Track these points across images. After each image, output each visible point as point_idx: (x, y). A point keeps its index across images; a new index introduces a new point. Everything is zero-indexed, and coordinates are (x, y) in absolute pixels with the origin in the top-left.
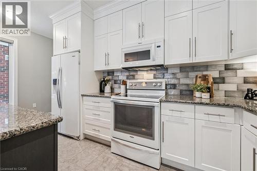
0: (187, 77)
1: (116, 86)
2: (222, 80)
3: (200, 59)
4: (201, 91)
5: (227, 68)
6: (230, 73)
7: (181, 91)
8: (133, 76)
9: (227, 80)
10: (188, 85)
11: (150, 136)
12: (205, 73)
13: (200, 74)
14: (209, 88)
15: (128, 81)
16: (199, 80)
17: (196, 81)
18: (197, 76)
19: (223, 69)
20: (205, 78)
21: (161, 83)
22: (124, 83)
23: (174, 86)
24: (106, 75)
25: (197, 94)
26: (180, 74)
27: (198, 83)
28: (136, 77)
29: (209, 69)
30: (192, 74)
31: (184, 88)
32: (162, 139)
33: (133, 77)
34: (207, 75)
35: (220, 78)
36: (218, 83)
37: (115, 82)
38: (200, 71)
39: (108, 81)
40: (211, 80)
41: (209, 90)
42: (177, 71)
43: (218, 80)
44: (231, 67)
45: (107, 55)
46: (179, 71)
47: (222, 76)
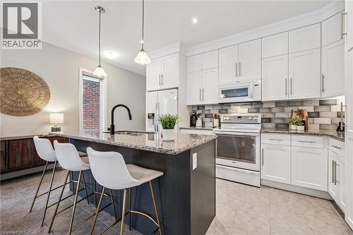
0: (283, 111)
1: (207, 120)
2: (317, 115)
3: (295, 96)
4: (297, 124)
5: (322, 103)
6: (324, 108)
7: (277, 125)
8: (226, 110)
9: (321, 114)
10: (283, 119)
11: (252, 160)
12: (300, 108)
13: (295, 109)
14: (304, 122)
15: (222, 116)
16: (294, 114)
17: (291, 116)
18: (292, 111)
19: (318, 104)
20: (300, 113)
21: (257, 117)
22: (217, 117)
23: (269, 120)
24: (195, 109)
25: (293, 127)
26: (275, 109)
27: (294, 117)
28: (229, 111)
29: (304, 104)
30: (288, 109)
31: (280, 121)
32: (262, 163)
33: (226, 112)
34: (302, 110)
35: (315, 112)
36: (313, 117)
37: (206, 116)
38: (295, 106)
39: (199, 115)
40: (306, 115)
41: (304, 123)
42: (273, 105)
43: (313, 115)
44: (325, 103)
45: (202, 91)
46: (274, 106)
47: (317, 110)
